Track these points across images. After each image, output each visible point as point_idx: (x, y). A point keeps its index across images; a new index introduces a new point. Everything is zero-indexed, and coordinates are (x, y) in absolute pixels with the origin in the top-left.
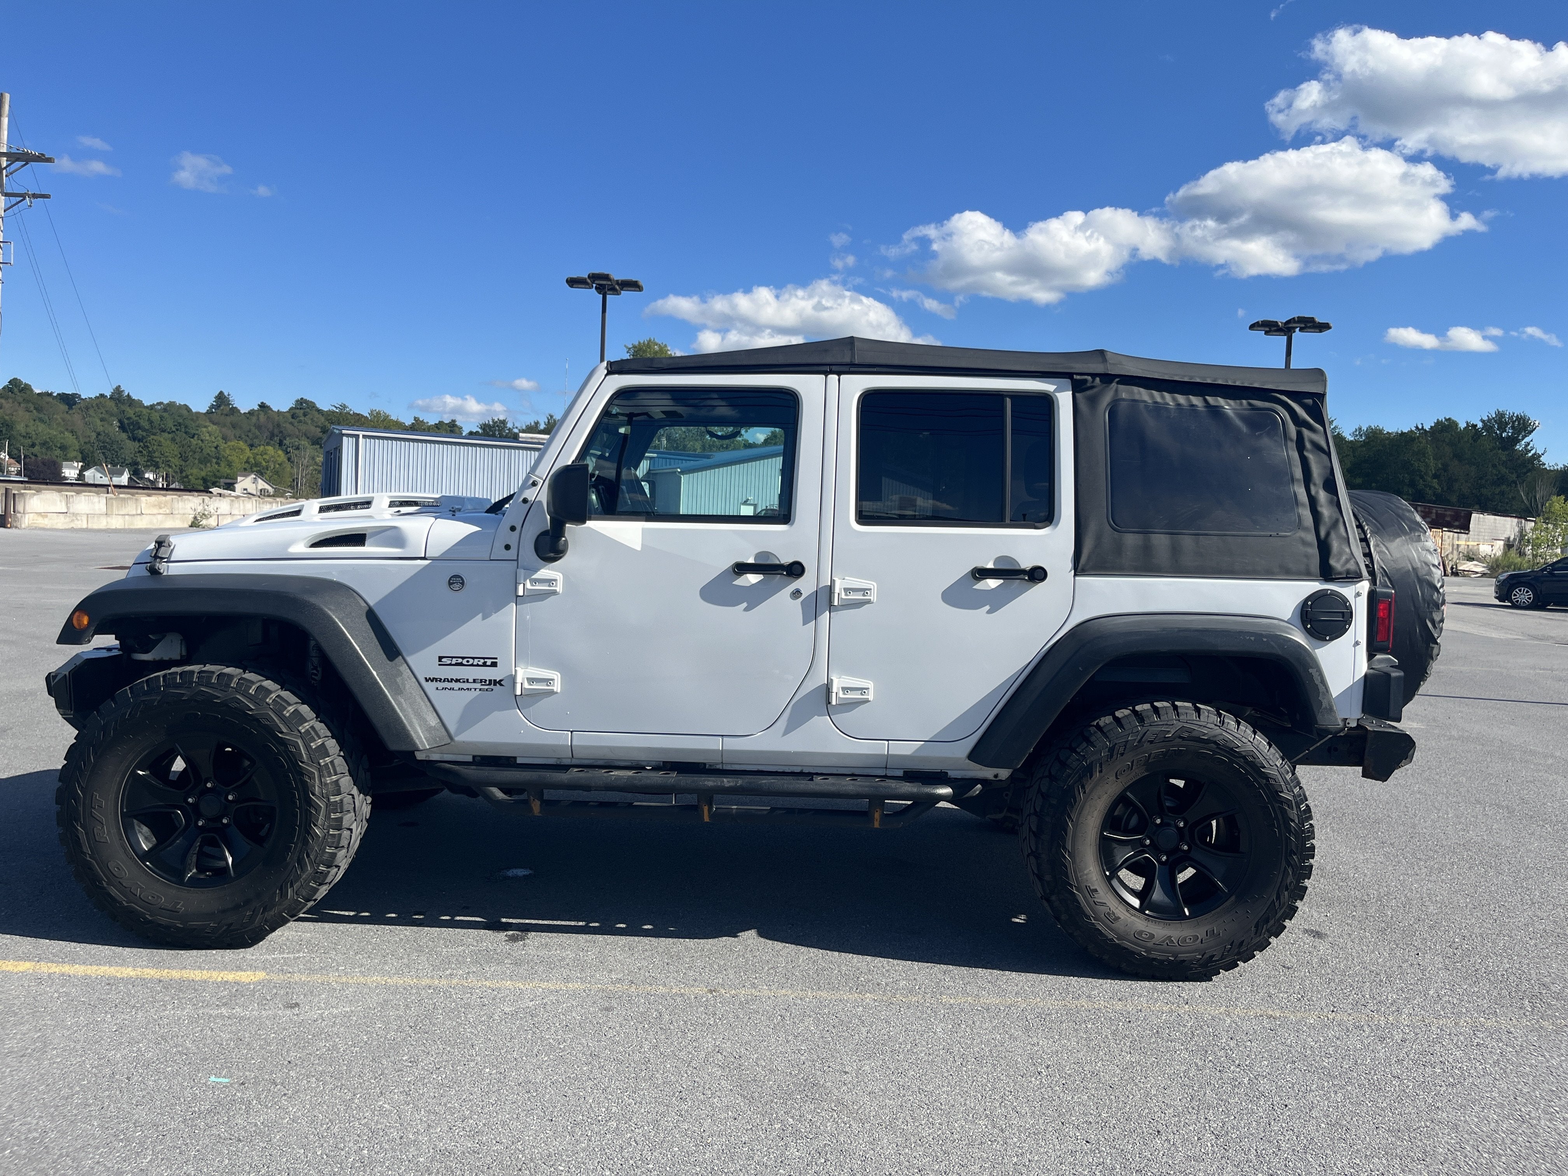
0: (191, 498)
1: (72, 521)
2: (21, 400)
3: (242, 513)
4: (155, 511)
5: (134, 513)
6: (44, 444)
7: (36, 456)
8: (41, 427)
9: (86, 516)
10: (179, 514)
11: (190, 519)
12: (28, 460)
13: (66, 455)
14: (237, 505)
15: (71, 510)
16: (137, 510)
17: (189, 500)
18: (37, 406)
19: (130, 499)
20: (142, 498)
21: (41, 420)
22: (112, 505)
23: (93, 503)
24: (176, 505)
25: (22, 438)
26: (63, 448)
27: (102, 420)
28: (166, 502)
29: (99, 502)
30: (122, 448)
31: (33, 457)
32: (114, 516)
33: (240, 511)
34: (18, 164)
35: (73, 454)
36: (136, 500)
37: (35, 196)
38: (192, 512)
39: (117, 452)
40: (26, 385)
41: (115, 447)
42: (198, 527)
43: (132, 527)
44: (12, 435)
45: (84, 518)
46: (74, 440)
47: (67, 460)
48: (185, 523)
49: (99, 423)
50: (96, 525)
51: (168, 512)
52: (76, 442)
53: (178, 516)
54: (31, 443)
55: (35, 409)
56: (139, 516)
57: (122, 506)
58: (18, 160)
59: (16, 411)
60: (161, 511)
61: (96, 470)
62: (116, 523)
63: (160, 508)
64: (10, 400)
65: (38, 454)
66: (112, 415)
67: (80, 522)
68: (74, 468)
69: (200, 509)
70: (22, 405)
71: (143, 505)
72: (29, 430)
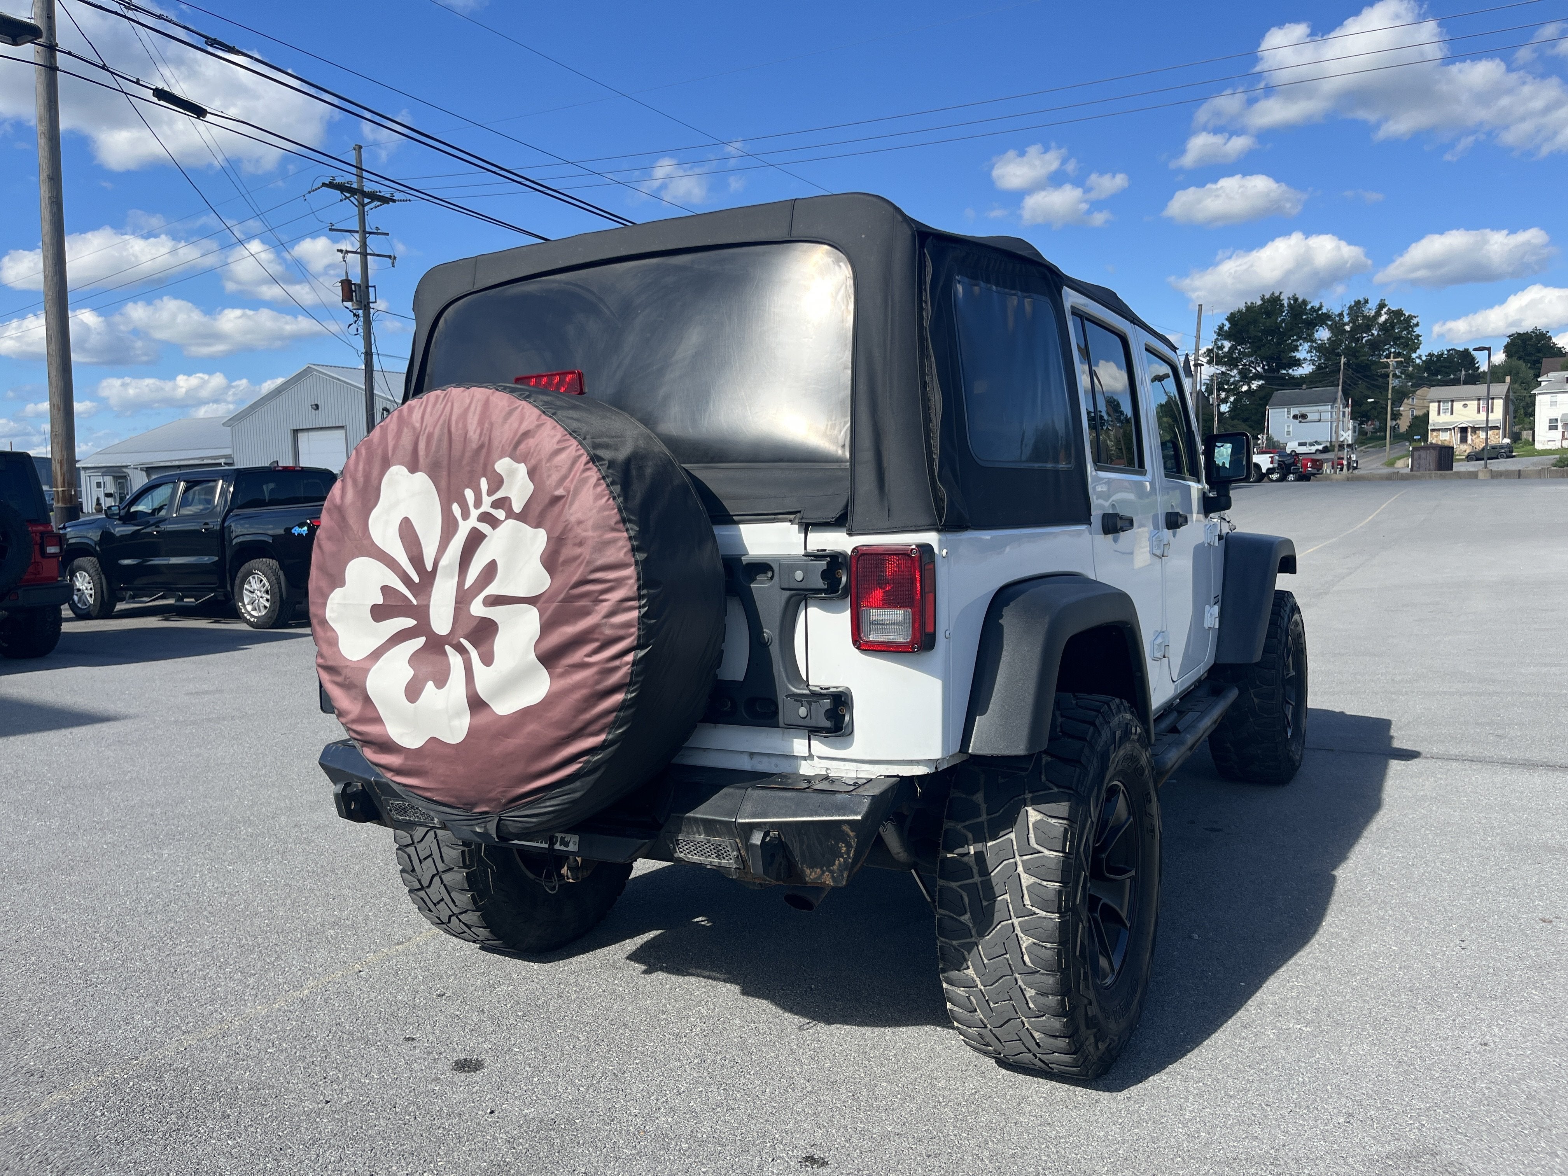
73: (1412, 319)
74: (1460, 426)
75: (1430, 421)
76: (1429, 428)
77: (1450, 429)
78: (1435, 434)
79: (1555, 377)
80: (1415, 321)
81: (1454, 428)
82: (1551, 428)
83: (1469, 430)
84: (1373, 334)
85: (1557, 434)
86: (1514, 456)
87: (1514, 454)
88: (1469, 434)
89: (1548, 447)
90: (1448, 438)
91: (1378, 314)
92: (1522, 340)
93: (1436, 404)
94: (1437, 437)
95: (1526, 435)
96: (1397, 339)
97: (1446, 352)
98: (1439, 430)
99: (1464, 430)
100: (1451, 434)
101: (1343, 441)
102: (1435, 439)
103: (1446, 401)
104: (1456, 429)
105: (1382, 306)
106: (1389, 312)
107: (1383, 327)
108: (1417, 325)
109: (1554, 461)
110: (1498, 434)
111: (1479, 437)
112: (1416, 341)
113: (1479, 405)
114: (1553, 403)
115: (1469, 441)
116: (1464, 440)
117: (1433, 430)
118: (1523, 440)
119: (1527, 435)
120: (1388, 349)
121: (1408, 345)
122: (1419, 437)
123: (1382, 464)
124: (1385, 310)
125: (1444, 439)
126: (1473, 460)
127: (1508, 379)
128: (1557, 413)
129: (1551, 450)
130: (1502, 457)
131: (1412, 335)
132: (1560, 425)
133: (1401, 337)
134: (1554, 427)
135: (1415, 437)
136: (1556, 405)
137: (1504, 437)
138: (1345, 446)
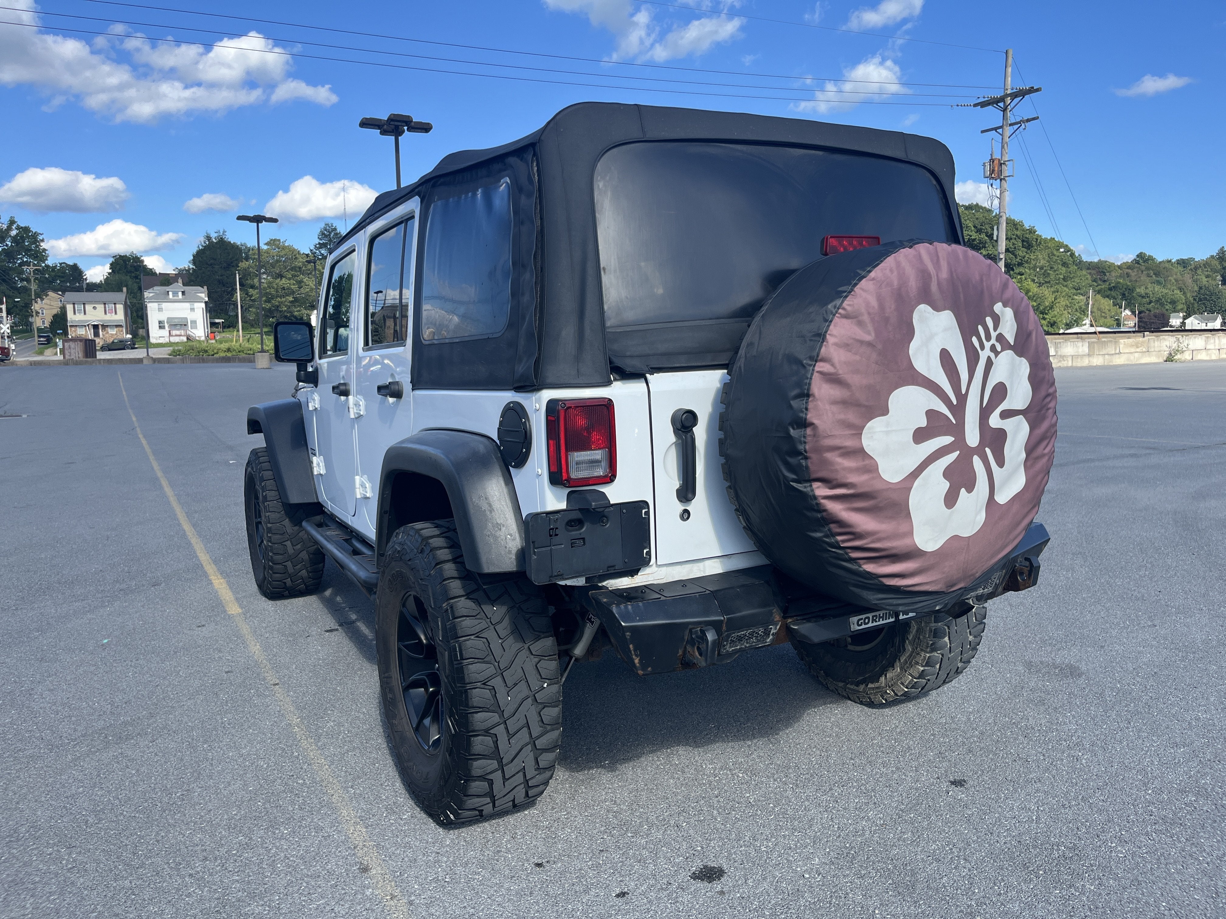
0: (1166, 337)
1: (1060, 361)
2: (1143, 268)
3: (1217, 347)
4: (1133, 350)
5: (1113, 352)
6: (1158, 301)
7: (1150, 311)
8: (1157, 288)
9: (1071, 357)
10: (1154, 351)
11: (1166, 354)
12: (1142, 315)
13: (1174, 308)
14: (1212, 341)
15: (1059, 353)
16: (1115, 349)
17: (1165, 339)
18: (1156, 272)
19: (1111, 341)
20: (1120, 340)
21: (1159, 283)
22: (1094, 348)
23: (1078, 347)
24: (1152, 344)
25: (1140, 298)
26: (1173, 302)
27: (1207, 277)
28: (1143, 342)
29: (1083, 346)
30: (1219, 298)
31: (1147, 312)
32: (1095, 356)
33: (1215, 346)
34: (1017, 100)
35: (1179, 307)
36: (1116, 342)
37: (1028, 120)
38: (1167, 349)
39: (1215, 302)
40: (1149, 256)
41: (1213, 297)
42: (1172, 361)
43: (1111, 364)
44: (1133, 296)
45: (1070, 359)
46: (1181, 296)
47: (1175, 311)
48: (1161, 358)
49: (1205, 279)
50: (1079, 363)
51: (1144, 350)
52: (1183, 297)
53: (1154, 353)
54: (1148, 302)
55: (1155, 274)
56: (1117, 355)
57: (1102, 348)
58: (1016, 96)
59: (1140, 277)
60: (1138, 350)
61: (1195, 318)
62: (1097, 361)
63: (1138, 347)
64: (1135, 270)
65: (1152, 309)
66: (1216, 271)
67: (1066, 362)
68: (1179, 317)
69: (1175, 346)
70: (1144, 272)
71: (1121, 346)
72: (1147, 291)
73: (38, 235)
74: (93, 323)
75: (69, 319)
76: (68, 324)
77: (85, 326)
78: (73, 329)
79: (158, 290)
80: (41, 237)
81: (88, 325)
82: (160, 327)
83: (100, 327)
84: (7, 245)
85: (165, 332)
86: (136, 348)
87: (136, 346)
88: (100, 331)
89: (160, 342)
90: (84, 333)
91: (9, 228)
92: (123, 261)
93: (72, 306)
94: (75, 331)
95: (141, 332)
96: (28, 250)
97: (59, 265)
98: (76, 326)
99: (96, 327)
100: (86, 329)
101: (3, 333)
102: (74, 333)
103: (79, 303)
104: (90, 326)
105: (12, 222)
106: (18, 228)
107: (14, 239)
108: (43, 241)
109: (169, 352)
110: (122, 331)
111: (108, 333)
112: (44, 254)
113: (105, 307)
114: (160, 310)
115: (101, 336)
116: (96, 334)
117: (71, 326)
118: (140, 336)
119: (143, 332)
120: (21, 258)
121: (37, 257)
122: (61, 331)
123: (34, 353)
124: (15, 225)
125: (81, 333)
126: (106, 350)
127: (125, 289)
128: (163, 317)
129: (162, 343)
130: (128, 348)
131: (40, 249)
132: (166, 325)
133: (31, 250)
134: (161, 327)
135: (58, 332)
136: (162, 311)
137: (127, 333)
138: (6, 337)
